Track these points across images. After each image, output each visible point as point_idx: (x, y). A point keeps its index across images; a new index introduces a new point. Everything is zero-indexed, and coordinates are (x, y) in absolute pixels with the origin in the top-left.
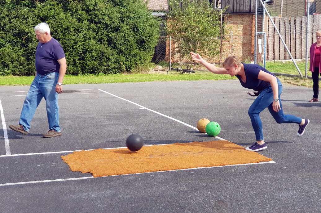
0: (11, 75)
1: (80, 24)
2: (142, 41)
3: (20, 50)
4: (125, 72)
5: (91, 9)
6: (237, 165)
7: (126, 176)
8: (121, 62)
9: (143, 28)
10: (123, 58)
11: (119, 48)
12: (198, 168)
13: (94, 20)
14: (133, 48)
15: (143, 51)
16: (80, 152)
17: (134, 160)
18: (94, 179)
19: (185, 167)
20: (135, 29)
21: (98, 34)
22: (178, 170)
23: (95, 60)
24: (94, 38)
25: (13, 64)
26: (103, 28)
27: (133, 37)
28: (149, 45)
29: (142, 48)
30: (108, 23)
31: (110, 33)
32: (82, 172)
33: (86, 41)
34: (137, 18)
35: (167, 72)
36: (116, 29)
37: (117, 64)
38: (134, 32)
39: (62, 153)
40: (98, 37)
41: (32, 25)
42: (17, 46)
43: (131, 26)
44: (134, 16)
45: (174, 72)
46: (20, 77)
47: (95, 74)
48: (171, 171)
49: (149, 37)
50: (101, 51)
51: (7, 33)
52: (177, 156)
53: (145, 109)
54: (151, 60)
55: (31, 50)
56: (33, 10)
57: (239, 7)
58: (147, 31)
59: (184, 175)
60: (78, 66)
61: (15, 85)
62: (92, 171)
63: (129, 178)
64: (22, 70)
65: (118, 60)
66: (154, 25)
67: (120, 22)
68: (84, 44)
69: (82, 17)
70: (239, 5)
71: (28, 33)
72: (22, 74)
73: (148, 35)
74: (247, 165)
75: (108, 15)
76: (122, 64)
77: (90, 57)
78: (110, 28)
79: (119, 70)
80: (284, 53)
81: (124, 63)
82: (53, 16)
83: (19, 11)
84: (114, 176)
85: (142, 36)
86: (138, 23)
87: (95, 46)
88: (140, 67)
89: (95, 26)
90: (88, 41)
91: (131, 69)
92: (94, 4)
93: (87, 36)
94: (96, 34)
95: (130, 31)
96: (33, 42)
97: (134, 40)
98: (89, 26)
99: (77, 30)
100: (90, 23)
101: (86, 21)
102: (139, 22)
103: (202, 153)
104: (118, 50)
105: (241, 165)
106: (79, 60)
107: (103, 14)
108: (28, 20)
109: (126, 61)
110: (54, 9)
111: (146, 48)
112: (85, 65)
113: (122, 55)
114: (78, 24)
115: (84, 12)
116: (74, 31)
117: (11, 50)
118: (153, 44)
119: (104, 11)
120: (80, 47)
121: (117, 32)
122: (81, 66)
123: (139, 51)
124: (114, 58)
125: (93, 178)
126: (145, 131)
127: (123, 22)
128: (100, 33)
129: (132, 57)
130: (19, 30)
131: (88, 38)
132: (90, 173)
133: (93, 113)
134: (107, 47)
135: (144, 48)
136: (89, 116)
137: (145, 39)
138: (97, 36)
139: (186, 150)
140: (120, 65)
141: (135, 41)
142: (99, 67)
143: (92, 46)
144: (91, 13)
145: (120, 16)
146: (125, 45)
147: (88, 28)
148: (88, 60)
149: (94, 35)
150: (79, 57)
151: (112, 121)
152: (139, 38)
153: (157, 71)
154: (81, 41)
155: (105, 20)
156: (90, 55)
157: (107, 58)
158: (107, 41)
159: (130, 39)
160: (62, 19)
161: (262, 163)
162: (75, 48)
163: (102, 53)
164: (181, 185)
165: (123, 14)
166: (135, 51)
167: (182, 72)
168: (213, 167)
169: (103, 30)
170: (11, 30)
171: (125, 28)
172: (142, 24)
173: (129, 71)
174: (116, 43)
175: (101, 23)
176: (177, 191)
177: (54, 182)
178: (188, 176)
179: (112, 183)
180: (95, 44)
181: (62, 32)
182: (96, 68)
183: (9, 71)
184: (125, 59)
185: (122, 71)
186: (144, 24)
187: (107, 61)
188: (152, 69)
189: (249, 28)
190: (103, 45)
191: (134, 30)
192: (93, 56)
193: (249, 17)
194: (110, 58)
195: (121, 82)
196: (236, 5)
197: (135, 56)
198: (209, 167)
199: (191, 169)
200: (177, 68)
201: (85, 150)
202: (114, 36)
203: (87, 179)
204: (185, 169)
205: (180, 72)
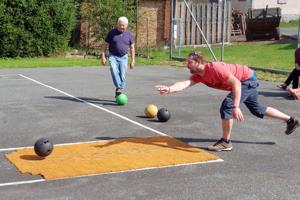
2: (59, 24)
4: (42, 56)
6: (187, 164)
7: (79, 178)
8: (38, 46)
9: (60, 12)
10: (40, 41)
11: (36, 32)
12: (150, 168)
13: (11, 4)
14: (49, 32)
15: (59, 35)
16: (23, 149)
18: (47, 182)
19: (136, 167)
20: (52, 12)
22: (129, 171)
23: (12, 44)
24: (11, 22)
26: (20, 11)
27: (50, 21)
28: (66, 29)
29: (59, 32)
30: (26, 6)
31: (27, 16)
32: (32, 174)
33: (3, 25)
34: (54, 2)
35: (85, 56)
36: (33, 12)
37: (34, 48)
38: (51, 16)
39: (5, 151)
40: (15, 21)
43: (48, 10)
45: (91, 57)
47: (12, 58)
48: (123, 171)
49: (66, 20)
50: (18, 34)
54: (67, 44)
58: (64, 15)
59: (138, 176)
62: (42, 173)
65: (35, 44)
66: (70, 9)
67: (38, 6)
68: (1, 28)
73: (65, 19)
74: (197, 164)
76: (39, 48)
77: (7, 41)
78: (27, 11)
79: (36, 54)
80: (195, 38)
81: (41, 47)
84: (67, 179)
85: (59, 20)
86: (55, 7)
87: (12, 30)
88: (57, 51)
89: (12, 10)
90: (6, 24)
91: (48, 53)
93: (4, 19)
94: (13, 18)
95: (47, 15)
97: (51, 23)
98: (5, 9)
100: (7, 6)
101: (2, 4)
102: (57, 6)
103: (148, 151)
104: (35, 34)
105: (191, 164)
109: (43, 45)
111: (63, 32)
112: (2, 49)
113: (39, 39)
118: (70, 28)
121: (34, 16)
123: (56, 35)
125: (45, 180)
126: (82, 124)
127: (40, 5)
128: (17, 17)
129: (49, 41)
131: (5, 22)
132: (40, 175)
133: (22, 104)
134: (24, 31)
135: (60, 32)
136: (21, 106)
137: (62, 23)
138: (14, 19)
139: (131, 147)
140: (37, 48)
141: (52, 25)
142: (16, 51)
143: (9, 30)
146: (42, 28)
147: (5, 11)
148: (6, 44)
149: (12, 18)
151: (45, 113)
152: (56, 22)
153: (74, 55)
155: (22, 4)
156: (7, 38)
157: (24, 41)
158: (24, 25)
159: (47, 22)
161: (211, 161)
163: (20, 37)
164: (138, 189)
166: (52, 34)
167: (99, 57)
168: (164, 167)
169: (21, 13)
171: (41, 12)
172: (59, 8)
173: (46, 54)
174: (33, 27)
175: (18, 7)
176: (137, 196)
177: (6, 186)
178: (142, 178)
179: (67, 187)
180: (12, 27)
182: (13, 51)
184: (42, 43)
185: (40, 55)
186: (61, 8)
187: (24, 44)
188: (68, 53)
189: (162, 13)
190: (20, 28)
191: (51, 14)
192: (10, 40)
193: (162, 2)
194: (27, 42)
195: (41, 67)
197: (52, 39)
198: (160, 167)
199: (142, 169)
200: (95, 53)
201: (28, 147)
202: (31, 20)
203: (40, 182)
204: (136, 170)
205: (97, 57)
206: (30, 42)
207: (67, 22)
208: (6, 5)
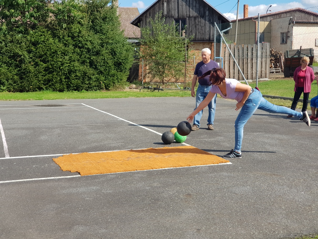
0: (6, 91)
1: (66, 49)
2: (119, 63)
3: (15, 70)
4: (104, 90)
5: (76, 36)
6: (201, 166)
7: (108, 175)
8: (101, 81)
9: (120, 52)
10: (103, 77)
11: (99, 69)
12: (169, 168)
13: (78, 46)
14: (111, 69)
15: (119, 72)
16: (68, 155)
17: (115, 162)
18: (82, 177)
19: (157, 167)
20: (113, 53)
21: (81, 57)
22: (151, 170)
23: (78, 79)
24: (78, 60)
25: (8, 82)
26: (86, 52)
27: (111, 60)
28: (125, 67)
29: (119, 69)
30: (90, 47)
31: (92, 56)
32: (71, 171)
33: (71, 63)
34: (115, 44)
35: (140, 90)
36: (97, 53)
37: (98, 83)
38: (112, 56)
39: (53, 156)
40: (81, 60)
41: (25, 48)
42: (12, 67)
43: (110, 51)
44: (112, 42)
45: (146, 90)
46: (14, 93)
47: (79, 91)
48: (146, 170)
50: (84, 71)
51: (3, 55)
52: (151, 159)
53: (122, 120)
54: (126, 79)
55: (24, 70)
56: (26, 36)
57: (200, 36)
58: (123, 55)
59: (157, 174)
60: (64, 84)
61: (10, 100)
62: (79, 170)
63: (111, 176)
64: (16, 87)
65: (98, 79)
66: (129, 50)
67: (101, 47)
68: (69, 65)
69: (68, 43)
70: (200, 34)
71: (21, 56)
72: (16, 91)
73: (124, 58)
74: (209, 166)
75: (90, 41)
76: (102, 82)
77: (75, 76)
78: (91, 52)
79: (99, 88)
80: (238, 75)
81: (103, 82)
82: (44, 41)
83: (14, 37)
84: (98, 175)
85: (119, 59)
86: (116, 48)
87: (78, 67)
88: (117, 85)
89: (79, 51)
90: (73, 63)
91: (109, 87)
92: (78, 32)
93: (72, 58)
94: (80, 57)
95: (109, 55)
96: (25, 63)
97: (112, 62)
98: (73, 50)
99: (64, 54)
101: (71, 46)
102: (117, 47)
103: (171, 156)
104: (99, 71)
105: (204, 165)
106: (65, 79)
107: (85, 40)
108: (21, 44)
109: (105, 80)
110: (44, 35)
111: (122, 69)
112: (70, 83)
113: (101, 75)
114: (64, 48)
115: (70, 38)
116: (61, 55)
117: (7, 70)
118: (129, 66)
119: (87, 38)
120: (66, 68)
121: (98, 55)
122: (67, 84)
123: (116, 72)
124: (95, 77)
125: (80, 176)
126: (123, 138)
127: (103, 47)
128: (83, 56)
129: (111, 77)
130: (13, 53)
131: (73, 61)
132: (78, 172)
133: (78, 124)
134: (89, 68)
135: (120, 69)
136: (75, 126)
137: (122, 62)
138: (80, 58)
140: (100, 83)
141: (113, 63)
142: (82, 85)
143: (76, 67)
144: (76, 39)
145: (100, 42)
146: (104, 66)
147: (73, 52)
148: (73, 79)
149: (78, 58)
150: (65, 77)
151: (94, 130)
152: (116, 61)
153: (131, 89)
154: (67, 63)
155: (88, 46)
156: (74, 74)
157: (89, 77)
158: (89, 63)
159: (109, 61)
160: (51, 44)
161: (221, 164)
162: (61, 69)
163: (85, 73)
164: (154, 182)
165: (103, 41)
166: (113, 71)
167: (152, 90)
168: (181, 167)
169: (86, 53)
170: (7, 53)
171: (104, 52)
172: (119, 49)
173: (108, 88)
174: (97, 65)
175: (84, 48)
176: (152, 187)
177: (48, 179)
178: (160, 175)
179: (97, 180)
180: (78, 65)
181: (51, 55)
182: (79, 85)
183: (5, 88)
185: (102, 89)
186: (121, 49)
187: (89, 80)
188: (127, 87)
190: (85, 66)
191: (112, 54)
192: (76, 76)
193: (208, 44)
194: (91, 78)
195: (101, 98)
196: (198, 34)
197: (113, 76)
198: (178, 168)
199: (162, 169)
200: (149, 87)
201: (73, 154)
202: (95, 59)
203: (76, 177)
204: (158, 169)
205: (151, 90)
206: (94, 77)
207: (126, 61)
208: (74, 47)
